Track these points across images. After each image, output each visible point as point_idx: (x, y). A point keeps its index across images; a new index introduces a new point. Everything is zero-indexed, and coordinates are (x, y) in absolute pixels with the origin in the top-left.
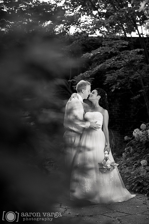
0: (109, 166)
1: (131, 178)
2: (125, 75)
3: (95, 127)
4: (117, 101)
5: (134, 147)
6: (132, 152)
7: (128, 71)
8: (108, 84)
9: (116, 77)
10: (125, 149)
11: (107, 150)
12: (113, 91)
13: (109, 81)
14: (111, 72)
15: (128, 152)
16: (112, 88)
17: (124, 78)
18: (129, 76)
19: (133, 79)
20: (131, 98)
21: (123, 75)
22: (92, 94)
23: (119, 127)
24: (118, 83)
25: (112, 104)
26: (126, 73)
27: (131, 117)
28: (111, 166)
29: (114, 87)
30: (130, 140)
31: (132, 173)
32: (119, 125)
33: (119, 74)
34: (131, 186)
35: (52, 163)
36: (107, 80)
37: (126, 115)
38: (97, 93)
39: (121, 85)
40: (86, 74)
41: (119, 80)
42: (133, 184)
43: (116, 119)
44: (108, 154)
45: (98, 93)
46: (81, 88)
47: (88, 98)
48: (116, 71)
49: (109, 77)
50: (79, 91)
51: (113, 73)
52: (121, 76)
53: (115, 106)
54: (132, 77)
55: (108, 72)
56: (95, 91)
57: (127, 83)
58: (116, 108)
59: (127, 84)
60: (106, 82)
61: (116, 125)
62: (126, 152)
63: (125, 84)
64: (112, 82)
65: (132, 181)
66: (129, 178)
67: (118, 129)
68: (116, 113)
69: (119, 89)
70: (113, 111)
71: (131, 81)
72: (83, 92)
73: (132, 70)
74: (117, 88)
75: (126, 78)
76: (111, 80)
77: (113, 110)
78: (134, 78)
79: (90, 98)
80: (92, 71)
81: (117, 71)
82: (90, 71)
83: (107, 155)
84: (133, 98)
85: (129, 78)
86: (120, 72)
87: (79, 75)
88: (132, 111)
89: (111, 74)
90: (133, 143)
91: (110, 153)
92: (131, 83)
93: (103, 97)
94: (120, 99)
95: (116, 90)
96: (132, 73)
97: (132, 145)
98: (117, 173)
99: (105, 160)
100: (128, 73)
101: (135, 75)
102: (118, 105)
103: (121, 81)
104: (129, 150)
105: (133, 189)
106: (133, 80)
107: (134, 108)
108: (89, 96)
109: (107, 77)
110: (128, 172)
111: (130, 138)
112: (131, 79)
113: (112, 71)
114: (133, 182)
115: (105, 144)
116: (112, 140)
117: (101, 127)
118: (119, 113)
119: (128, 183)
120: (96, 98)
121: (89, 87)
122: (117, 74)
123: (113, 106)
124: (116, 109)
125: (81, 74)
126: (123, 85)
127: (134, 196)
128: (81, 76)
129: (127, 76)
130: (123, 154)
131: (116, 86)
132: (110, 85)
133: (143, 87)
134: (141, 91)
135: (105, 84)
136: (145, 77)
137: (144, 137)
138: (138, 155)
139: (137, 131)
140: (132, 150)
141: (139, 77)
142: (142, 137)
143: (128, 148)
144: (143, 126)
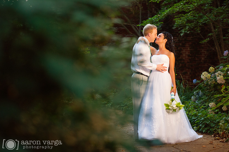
0: (175, 106)
1: (198, 120)
2: (195, 19)
3: (162, 69)
4: (187, 45)
5: (203, 91)
6: (201, 95)
7: (197, 15)
8: (177, 28)
9: (184, 21)
10: (194, 93)
11: (173, 92)
12: (182, 35)
13: (178, 25)
14: (179, 16)
15: (197, 96)
16: (181, 32)
17: (193, 22)
18: (198, 20)
19: (201, 23)
20: (200, 42)
21: (192, 19)
22: (158, 37)
23: (190, 72)
24: (187, 27)
25: (182, 48)
26: (195, 17)
27: (202, 61)
28: (177, 106)
29: (183, 31)
30: (198, 83)
31: (199, 114)
32: (190, 70)
33: (188, 18)
34: (198, 127)
35: (122, 106)
36: (176, 24)
37: (197, 59)
38: (163, 37)
39: (190, 29)
40: (155, 18)
41: (188, 24)
42: (200, 125)
43: (187, 64)
44: (175, 95)
45: (165, 36)
46: (147, 32)
47: (155, 41)
48: (184, 15)
49: (178, 21)
50: (146, 35)
51: (182, 17)
52: (190, 20)
53: (185, 51)
54: (201, 21)
55: (176, 16)
56: (161, 34)
58: (187, 52)
59: (196, 28)
60: (175, 27)
61: (187, 70)
62: (195, 95)
63: (194, 28)
64: (181, 26)
65: (200, 122)
66: (196, 120)
67: (189, 74)
68: (187, 57)
69: (188, 33)
70: (184, 56)
71: (200, 24)
72: (150, 36)
73: (201, 14)
74: (186, 32)
75: (195, 22)
76: (180, 24)
77: (184, 54)
78: (203, 22)
79: (157, 42)
80: (161, 15)
81: (186, 15)
82: (159, 15)
83: (173, 97)
84: (202, 41)
85: (198, 22)
86: (189, 16)
87: (148, 20)
88: (203, 55)
89: (180, 18)
90: (202, 86)
91: (177, 94)
92: (200, 26)
93: (169, 40)
94: (190, 43)
95: (185, 34)
96: (201, 17)
97: (201, 88)
98: (184, 114)
99: (171, 101)
100: (197, 17)
101: (204, 19)
102: (189, 49)
103: (190, 25)
104: (198, 94)
105: (200, 130)
106: (203, 24)
107: (205, 52)
108: (155, 39)
109: (176, 21)
110: (196, 114)
111: (198, 81)
112: (199, 22)
113: (181, 15)
114: (201, 124)
115: (172, 85)
116: (182, 83)
117: (167, 69)
118: (190, 58)
119: (196, 125)
120: (162, 41)
121: (155, 31)
122: (186, 17)
123: (183, 51)
124: (187, 54)
125: (150, 19)
126: (192, 29)
127: (201, 136)
128: (150, 20)
129: (196, 20)
130: (192, 97)
131: (185, 30)
132: (179, 29)
133: (213, 30)
134: (210, 34)
135: (174, 28)
136: (214, 21)
137: (212, 80)
138: (207, 98)
139: (205, 74)
140: (201, 93)
141: (208, 20)
142: (210, 80)
143: (197, 91)
144: (211, 69)
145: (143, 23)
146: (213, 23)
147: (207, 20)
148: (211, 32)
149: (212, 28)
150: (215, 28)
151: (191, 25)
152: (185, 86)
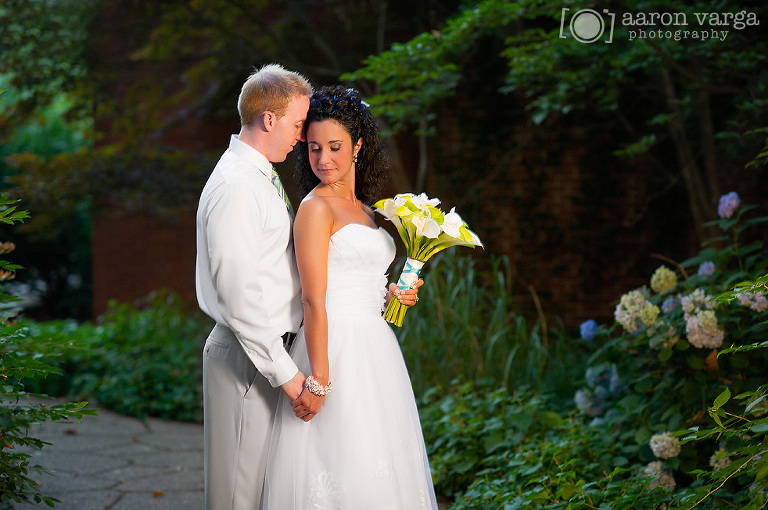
4: (569, 160)
5: (623, 371)
6: (617, 388)
8: (521, 91)
9: (548, 58)
10: (588, 374)
12: (538, 119)
13: (524, 79)
14: (526, 38)
15: (599, 390)
16: (536, 110)
17: (588, 65)
19: (623, 68)
20: (617, 153)
21: (585, 50)
24: (562, 88)
27: (626, 224)
29: (544, 103)
30: (606, 339)
33: (565, 50)
36: (514, 72)
39: (573, 97)
40: (417, 45)
41: (566, 74)
43: (568, 233)
46: (258, 104)
48: (546, 32)
49: (520, 62)
51: (537, 42)
52: (573, 56)
53: (561, 181)
55: (512, 39)
57: (600, 86)
58: (569, 187)
59: (601, 91)
60: (510, 84)
61: (569, 255)
62: (591, 385)
63: (589, 91)
64: (536, 83)
68: (568, 208)
69: (565, 110)
70: (557, 199)
71: (615, 76)
74: (557, 107)
75: (594, 66)
76: (532, 75)
77: (557, 195)
78: (630, 63)
80: (447, 33)
82: (437, 34)
84: (622, 149)
85: (608, 67)
87: (387, 53)
89: (529, 48)
92: (620, 85)
94: (581, 151)
95: (553, 115)
97: (615, 359)
102: (575, 175)
103: (573, 76)
104: (603, 380)
106: (629, 74)
109: (510, 61)
111: (605, 331)
112: (615, 67)
113: (532, 32)
116: (536, 328)
118: (582, 210)
121: (298, 106)
122: (556, 46)
123: (553, 180)
124: (568, 192)
125: (397, 48)
126: (582, 97)
128: (397, 53)
130: (579, 397)
131: (553, 101)
132: (529, 93)
133: (673, 101)
134: (659, 119)
135: (506, 90)
136: (679, 61)
137: (667, 329)
138: (639, 409)
139: (633, 303)
140: (614, 378)
141: (651, 59)
142: (659, 330)
143: (600, 368)
144: (663, 277)
145: (369, 68)
146: (674, 73)
147: (644, 57)
148: (663, 108)
149: (670, 90)
150: (680, 92)
151: (579, 78)
152: (552, 337)
